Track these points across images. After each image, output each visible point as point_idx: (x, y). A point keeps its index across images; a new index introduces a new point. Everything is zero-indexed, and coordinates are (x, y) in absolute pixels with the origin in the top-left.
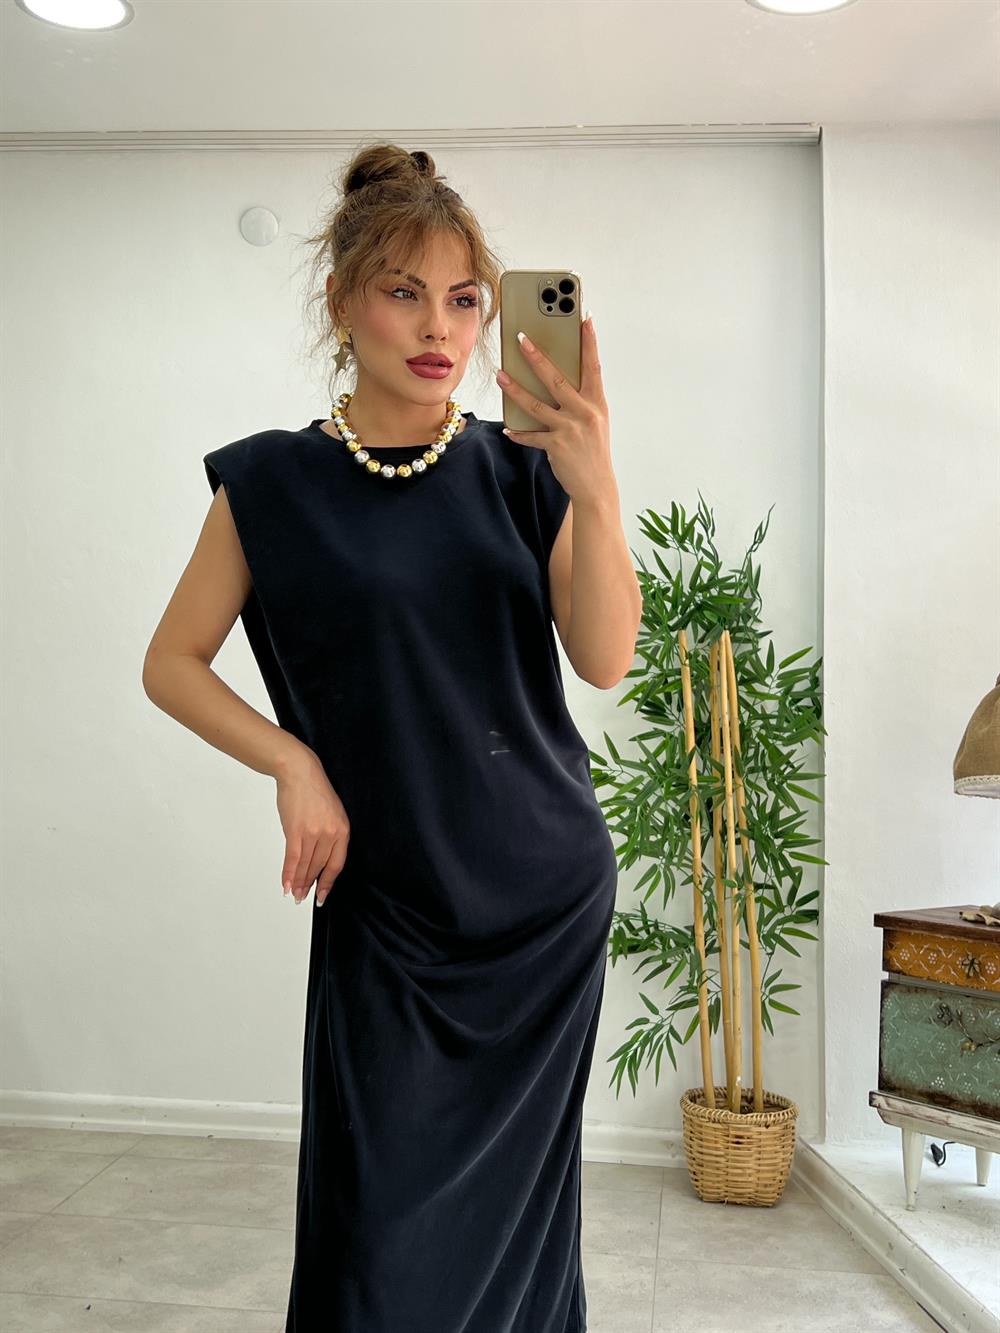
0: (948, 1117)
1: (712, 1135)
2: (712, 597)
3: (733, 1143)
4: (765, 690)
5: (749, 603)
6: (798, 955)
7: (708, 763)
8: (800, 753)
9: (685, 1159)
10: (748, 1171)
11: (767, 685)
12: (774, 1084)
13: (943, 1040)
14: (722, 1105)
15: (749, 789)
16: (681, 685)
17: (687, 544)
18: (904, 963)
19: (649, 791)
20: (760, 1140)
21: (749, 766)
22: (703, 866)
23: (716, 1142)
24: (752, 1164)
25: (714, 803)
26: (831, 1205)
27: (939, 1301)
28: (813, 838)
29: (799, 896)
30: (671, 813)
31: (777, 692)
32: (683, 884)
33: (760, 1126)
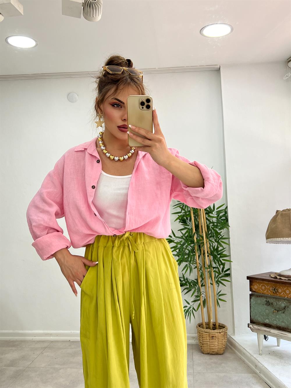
0: (270, 330)
1: (205, 336)
3: (211, 338)
4: (213, 215)
6: (225, 286)
7: (199, 236)
8: (223, 232)
9: (198, 341)
10: (216, 345)
12: (221, 320)
13: (267, 310)
14: (207, 327)
15: (210, 242)
16: (191, 215)
18: (256, 289)
19: (184, 244)
20: (218, 337)
21: (210, 236)
22: (199, 263)
23: (207, 338)
24: (216, 343)
25: (201, 247)
26: (238, 353)
27: (271, 382)
28: (228, 255)
29: (225, 270)
30: (190, 250)
31: (216, 216)
32: (194, 269)
33: (218, 333)
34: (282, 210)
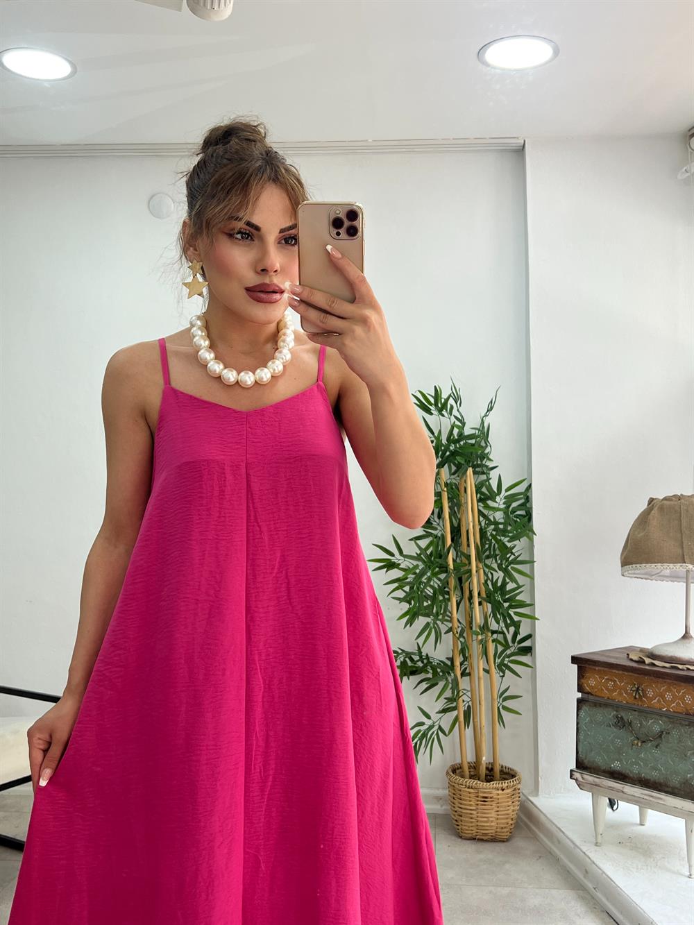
0: (623, 788)
1: (467, 796)
2: (461, 447)
3: (481, 801)
4: (495, 505)
5: (484, 448)
6: (520, 677)
7: (459, 554)
8: (519, 546)
9: (449, 807)
10: (491, 819)
11: (497, 502)
12: (506, 759)
13: (619, 738)
14: (472, 773)
15: (487, 570)
16: (442, 503)
17: (444, 412)
18: (592, 687)
19: (423, 573)
20: (498, 799)
21: (486, 554)
22: (458, 621)
23: (470, 801)
24: (493, 814)
25: (463, 581)
26: (545, 839)
27: (621, 913)
28: (528, 602)
29: (519, 637)
30: (436, 586)
31: (503, 506)
32: (446, 633)
33: (498, 790)
34: (661, 498)
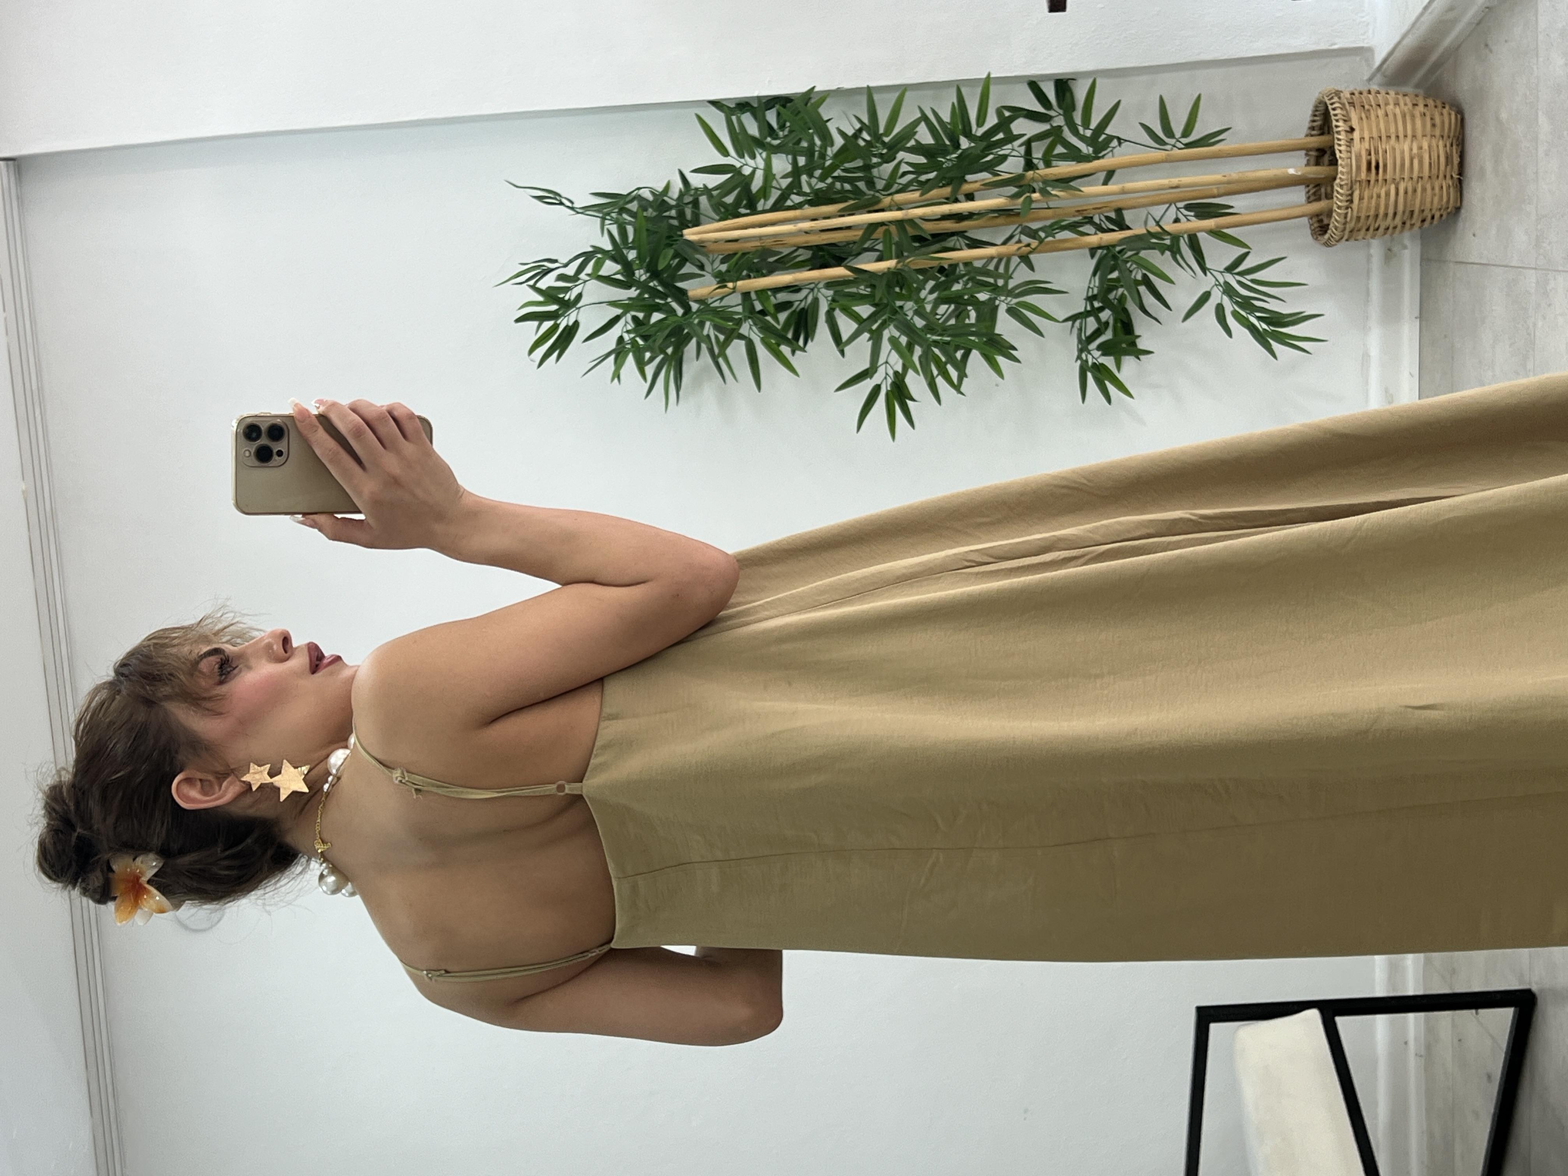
1: (1369, 202)
2: (639, 257)
3: (1377, 173)
5: (644, 204)
6: (1119, 103)
10: (1415, 151)
12: (1299, 120)
14: (1325, 193)
20: (1371, 138)
22: (1005, 243)
23: (1379, 196)
24: (1405, 146)
25: (921, 234)
28: (955, 96)
31: (761, 159)
32: (1032, 268)
33: (1352, 139)
